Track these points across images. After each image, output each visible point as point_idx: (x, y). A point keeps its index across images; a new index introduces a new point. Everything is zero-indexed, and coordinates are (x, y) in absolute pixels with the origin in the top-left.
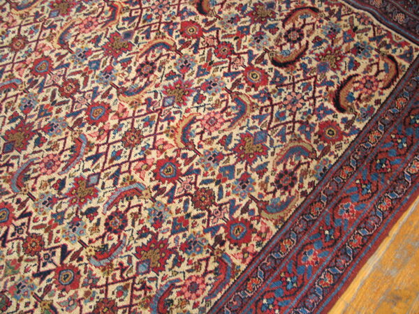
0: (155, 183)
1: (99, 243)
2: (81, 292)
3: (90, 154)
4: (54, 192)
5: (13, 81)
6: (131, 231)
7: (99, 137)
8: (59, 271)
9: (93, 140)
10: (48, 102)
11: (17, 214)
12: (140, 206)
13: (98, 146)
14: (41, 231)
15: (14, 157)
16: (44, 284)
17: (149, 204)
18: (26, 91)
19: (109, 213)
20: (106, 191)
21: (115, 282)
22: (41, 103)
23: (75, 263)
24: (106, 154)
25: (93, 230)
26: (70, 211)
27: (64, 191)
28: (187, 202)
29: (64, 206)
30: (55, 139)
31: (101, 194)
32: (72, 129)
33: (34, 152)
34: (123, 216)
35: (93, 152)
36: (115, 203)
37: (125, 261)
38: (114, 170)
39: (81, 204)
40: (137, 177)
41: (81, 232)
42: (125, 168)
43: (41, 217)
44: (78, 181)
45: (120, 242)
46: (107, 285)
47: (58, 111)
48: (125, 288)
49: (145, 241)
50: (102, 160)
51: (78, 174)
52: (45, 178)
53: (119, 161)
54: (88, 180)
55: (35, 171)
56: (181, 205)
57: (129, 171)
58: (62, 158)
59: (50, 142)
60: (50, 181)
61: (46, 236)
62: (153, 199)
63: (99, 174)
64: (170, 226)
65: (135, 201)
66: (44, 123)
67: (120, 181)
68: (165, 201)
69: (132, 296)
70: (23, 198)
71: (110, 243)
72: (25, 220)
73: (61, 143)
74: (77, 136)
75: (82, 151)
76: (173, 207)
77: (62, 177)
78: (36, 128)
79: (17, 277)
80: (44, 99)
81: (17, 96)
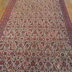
0: (7, 71)
1: (11, 59)
2: (9, 53)
3: (20, 68)
4: (21, 60)
5: (42, 70)
6: (7, 63)
7: (20, 71)
8: (14, 53)
9: (21, 70)
10: (33, 71)
11: (24, 55)
12: (8, 67)
13: (19, 70)
14: (19, 56)
15: (31, 61)
16: (15, 51)
17: (6, 68)
18: (39, 70)
19: (12, 63)
20: (14, 65)
21: (6, 57)
22: (34, 70)
23: (12, 55)
24: (18, 70)
25: (12, 60)
26: (17, 60)
27: (20, 61)
28: (1, 71)
29: (18, 60)
30: (27, 67)
31: (14, 64)
32: (26, 70)
33: (29, 63)
34: (9, 64)
35: (20, 69)
36: (12, 65)
37: (6, 60)
38: (15, 68)
39: (16, 62)
40: (11, 70)
41: (14, 59)
42: (13, 70)
43: (21, 57)
44: (19, 64)
45: (8, 61)
46: (7, 56)
47: (30, 71)
48: (4, 57)
49: (5, 63)
50: (18, 69)
51: (20, 65)
52: (24, 61)
53: (15, 70)
54: (18, 65)
55: (26, 61)
56: (2, 70)
57: (12, 70)
58: (24, 65)
59: (28, 66)
60: (23, 61)
61: (18, 55)
62: (6, 69)
63: (17, 67)
64: (2, 67)
65: (9, 67)
66: (31, 68)
67: (13, 68)
68: (5, 69)
69: (3, 57)
70: (25, 57)
71: (9, 60)
72: (22, 55)
73: (26, 67)
74: (24, 69)
75: (22, 68)
76: (3, 69)
77: (22, 63)
78: (32, 66)
79: (18, 50)
80: (34, 71)
81: (39, 68)
